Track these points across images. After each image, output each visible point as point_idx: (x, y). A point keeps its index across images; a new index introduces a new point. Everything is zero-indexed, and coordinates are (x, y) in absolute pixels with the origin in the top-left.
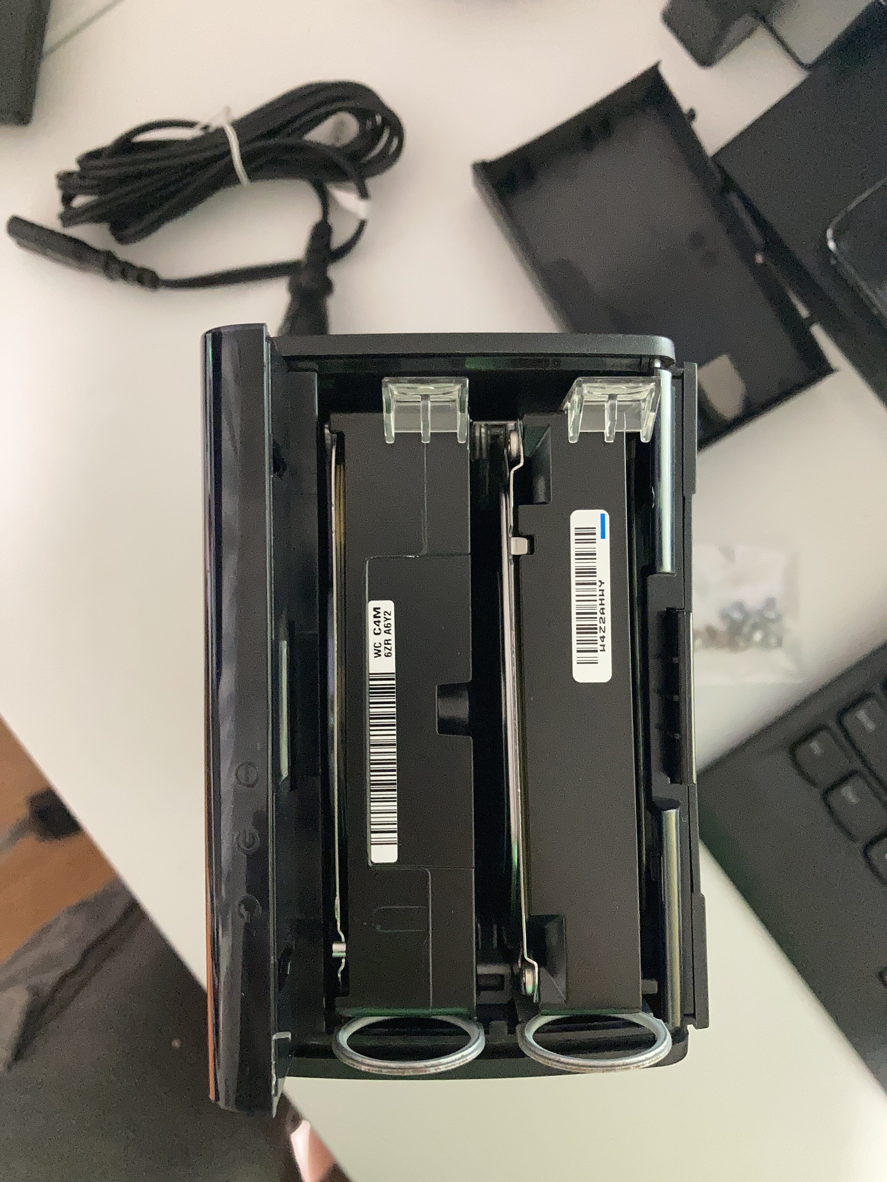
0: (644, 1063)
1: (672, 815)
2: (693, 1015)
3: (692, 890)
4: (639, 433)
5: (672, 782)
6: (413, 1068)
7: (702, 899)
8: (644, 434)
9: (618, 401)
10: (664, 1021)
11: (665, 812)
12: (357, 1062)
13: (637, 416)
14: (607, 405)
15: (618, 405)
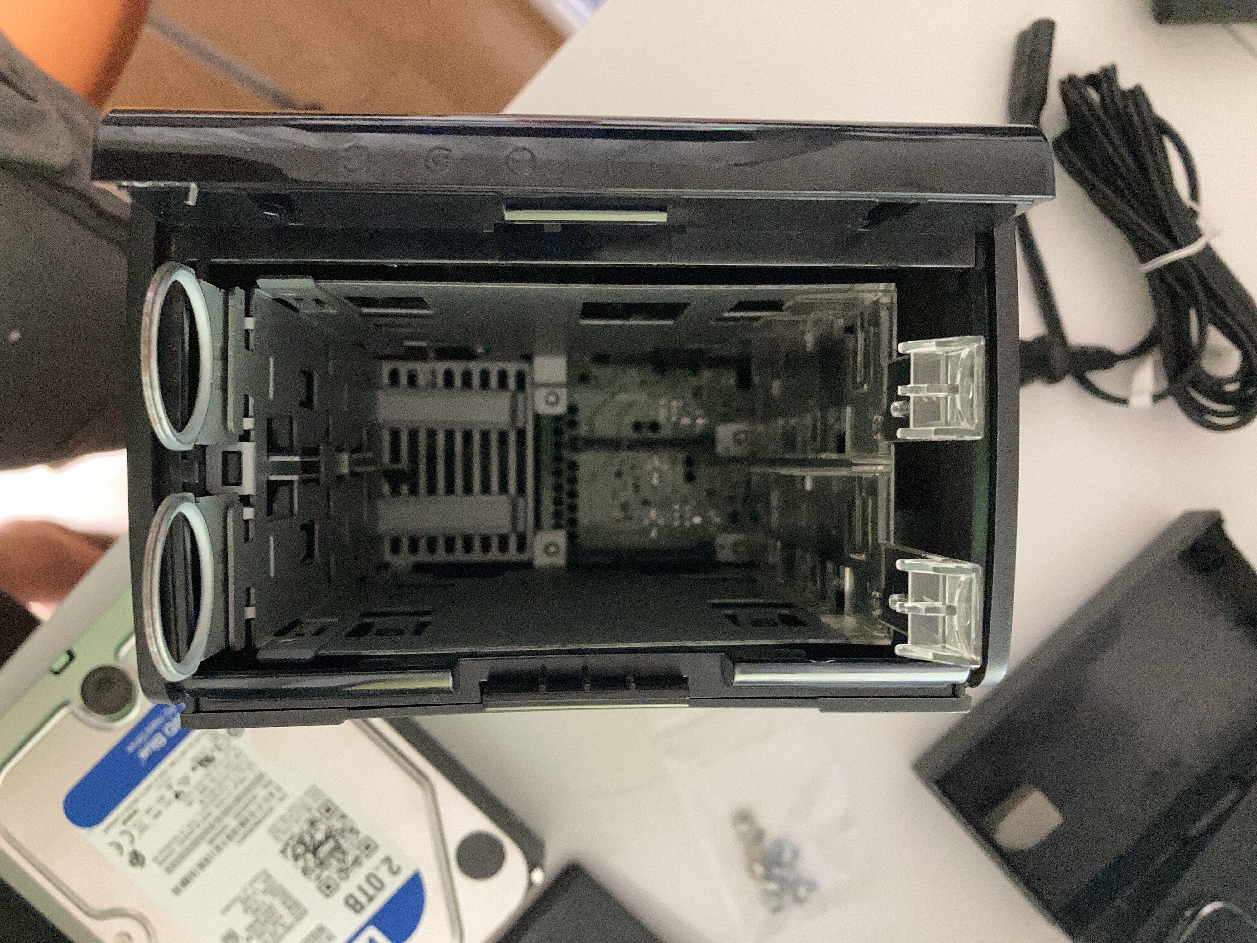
0: (155, 646)
1: (448, 683)
2: (197, 711)
3: (350, 709)
4: (906, 643)
5: (481, 683)
6: (149, 357)
7: (338, 721)
8: (908, 648)
9: (944, 617)
10: (194, 675)
11: (451, 674)
12: (158, 288)
13: (928, 640)
14: (938, 604)
15: (938, 617)
